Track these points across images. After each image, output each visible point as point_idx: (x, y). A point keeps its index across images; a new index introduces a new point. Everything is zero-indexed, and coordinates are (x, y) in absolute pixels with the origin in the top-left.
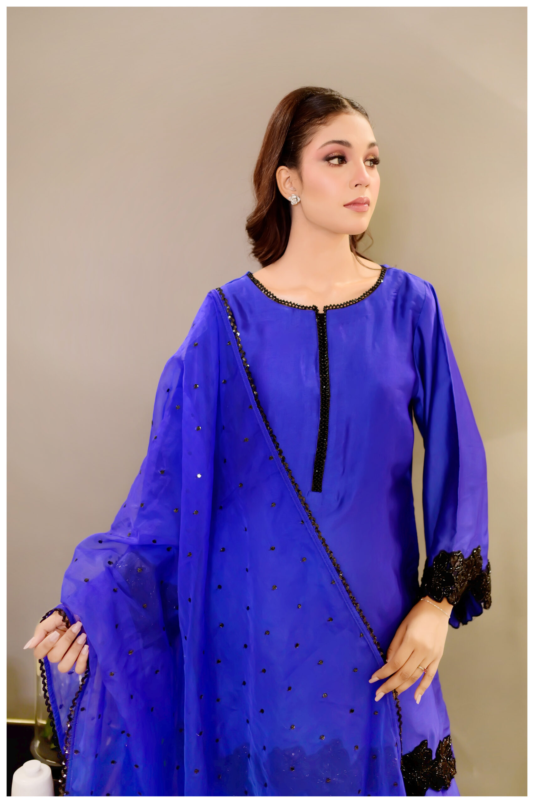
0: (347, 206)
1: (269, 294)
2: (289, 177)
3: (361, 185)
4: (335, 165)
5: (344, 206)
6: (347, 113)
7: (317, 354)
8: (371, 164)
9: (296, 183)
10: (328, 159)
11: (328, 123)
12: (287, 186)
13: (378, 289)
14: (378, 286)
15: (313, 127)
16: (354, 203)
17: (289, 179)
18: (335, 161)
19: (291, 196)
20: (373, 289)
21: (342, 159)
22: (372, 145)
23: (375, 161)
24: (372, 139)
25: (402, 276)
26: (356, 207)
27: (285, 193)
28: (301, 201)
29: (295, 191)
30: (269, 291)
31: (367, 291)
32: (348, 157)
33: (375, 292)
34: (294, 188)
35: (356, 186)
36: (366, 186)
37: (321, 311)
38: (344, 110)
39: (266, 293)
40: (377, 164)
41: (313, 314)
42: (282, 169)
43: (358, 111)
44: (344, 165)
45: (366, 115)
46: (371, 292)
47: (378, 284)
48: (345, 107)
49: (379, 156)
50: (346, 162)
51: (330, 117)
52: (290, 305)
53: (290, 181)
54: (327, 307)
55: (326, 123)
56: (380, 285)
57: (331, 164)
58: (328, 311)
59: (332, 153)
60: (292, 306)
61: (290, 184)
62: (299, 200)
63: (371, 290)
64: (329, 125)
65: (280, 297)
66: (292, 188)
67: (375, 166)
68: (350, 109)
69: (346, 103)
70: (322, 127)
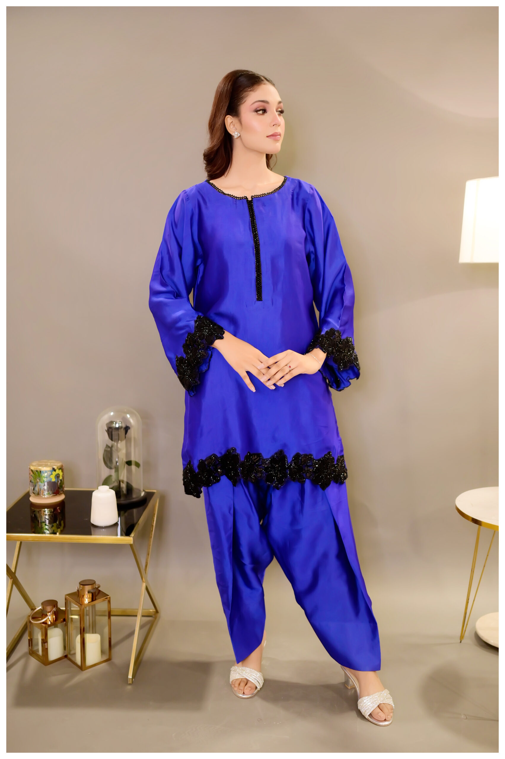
0: (270, 137)
1: (219, 191)
2: (232, 122)
3: (276, 125)
4: (261, 114)
5: (267, 137)
6: (264, 84)
7: (249, 222)
8: (279, 113)
9: (238, 125)
10: (257, 111)
11: (255, 90)
12: (232, 127)
13: (283, 188)
14: (282, 186)
15: (246, 93)
16: (272, 135)
17: (232, 123)
18: (261, 112)
19: (235, 133)
20: (280, 187)
21: (264, 111)
22: (280, 102)
23: (282, 112)
24: (279, 99)
25: (296, 181)
26: (274, 137)
27: (231, 131)
28: (241, 135)
29: (237, 130)
30: (219, 189)
31: (277, 188)
32: (268, 110)
33: (281, 190)
34: (236, 128)
35: (274, 125)
36: (279, 126)
37: (250, 199)
38: (262, 82)
39: (218, 190)
40: (282, 113)
41: (245, 201)
42: (228, 117)
43: (269, 82)
44: (266, 114)
45: (274, 84)
46: (278, 189)
47: (282, 185)
48: (262, 80)
49: (283, 109)
50: (266, 113)
51: (255, 87)
52: (232, 196)
53: (233, 124)
54: (253, 196)
55: (253, 90)
56: (284, 186)
57: (258, 114)
58: (253, 199)
59: (259, 108)
60: (233, 197)
61: (233, 126)
62: (239, 135)
63: (278, 188)
64: (256, 91)
65: (226, 192)
66: (234, 128)
67: (281, 114)
68: (265, 81)
69: (263, 78)
70: (251, 92)
